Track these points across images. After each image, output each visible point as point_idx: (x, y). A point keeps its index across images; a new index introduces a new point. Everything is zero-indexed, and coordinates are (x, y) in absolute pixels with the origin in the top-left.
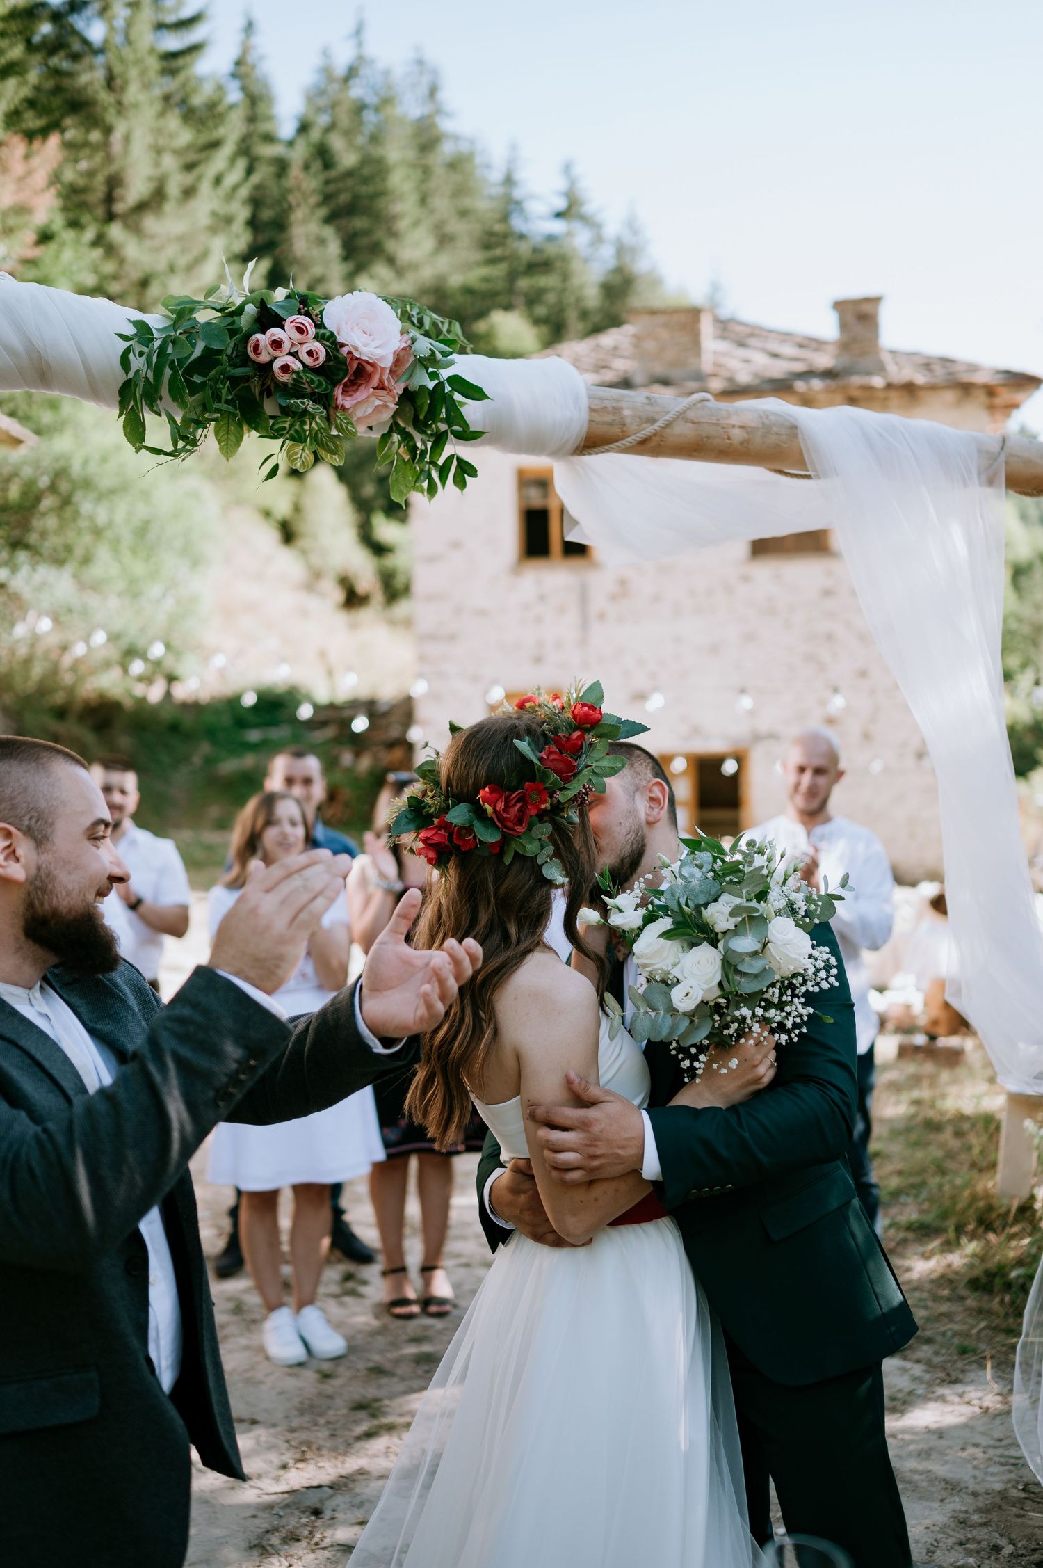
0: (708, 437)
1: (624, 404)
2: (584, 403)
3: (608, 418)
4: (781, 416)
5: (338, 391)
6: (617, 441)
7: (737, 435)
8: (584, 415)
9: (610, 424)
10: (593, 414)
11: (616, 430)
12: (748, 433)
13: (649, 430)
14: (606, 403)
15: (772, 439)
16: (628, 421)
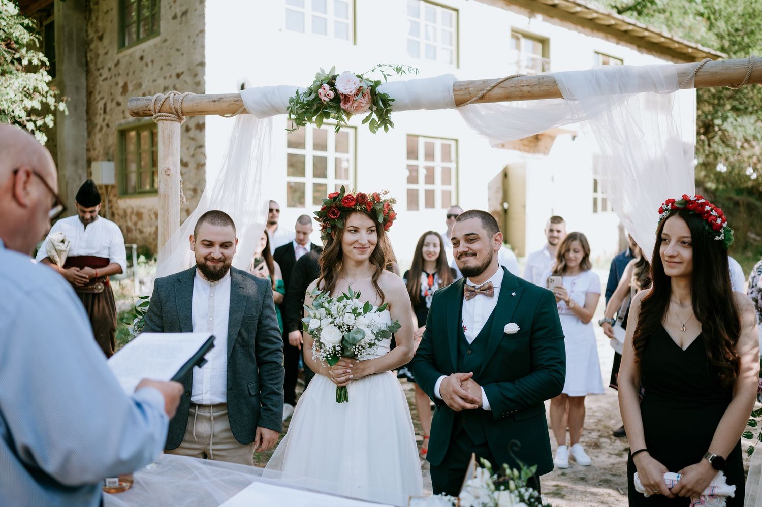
0: (511, 92)
1: (470, 86)
2: (451, 88)
3: (463, 93)
4: (550, 77)
5: (342, 104)
6: (467, 101)
7: (526, 89)
8: (452, 93)
9: (464, 95)
10: (456, 92)
11: (468, 96)
12: (530, 87)
13: (480, 94)
14: (463, 87)
15: (543, 88)
16: (471, 92)
